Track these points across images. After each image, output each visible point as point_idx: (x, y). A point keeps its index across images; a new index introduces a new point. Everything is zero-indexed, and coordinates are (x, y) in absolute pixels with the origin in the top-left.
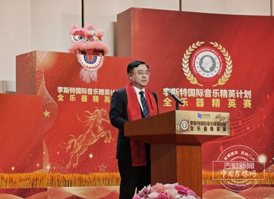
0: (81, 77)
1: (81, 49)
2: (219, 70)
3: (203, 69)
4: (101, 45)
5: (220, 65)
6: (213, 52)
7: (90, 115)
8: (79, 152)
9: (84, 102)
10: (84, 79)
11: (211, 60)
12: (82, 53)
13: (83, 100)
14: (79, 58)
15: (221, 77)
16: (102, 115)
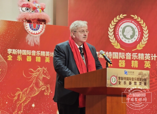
0: (27, 41)
1: (28, 19)
2: (138, 38)
3: (125, 36)
4: (44, 15)
5: (139, 33)
6: (133, 23)
7: (33, 72)
8: (24, 102)
9: (29, 62)
10: (29, 43)
11: (131, 30)
12: (28, 22)
13: (28, 60)
14: (25, 26)
15: (139, 43)
16: (43, 72)
